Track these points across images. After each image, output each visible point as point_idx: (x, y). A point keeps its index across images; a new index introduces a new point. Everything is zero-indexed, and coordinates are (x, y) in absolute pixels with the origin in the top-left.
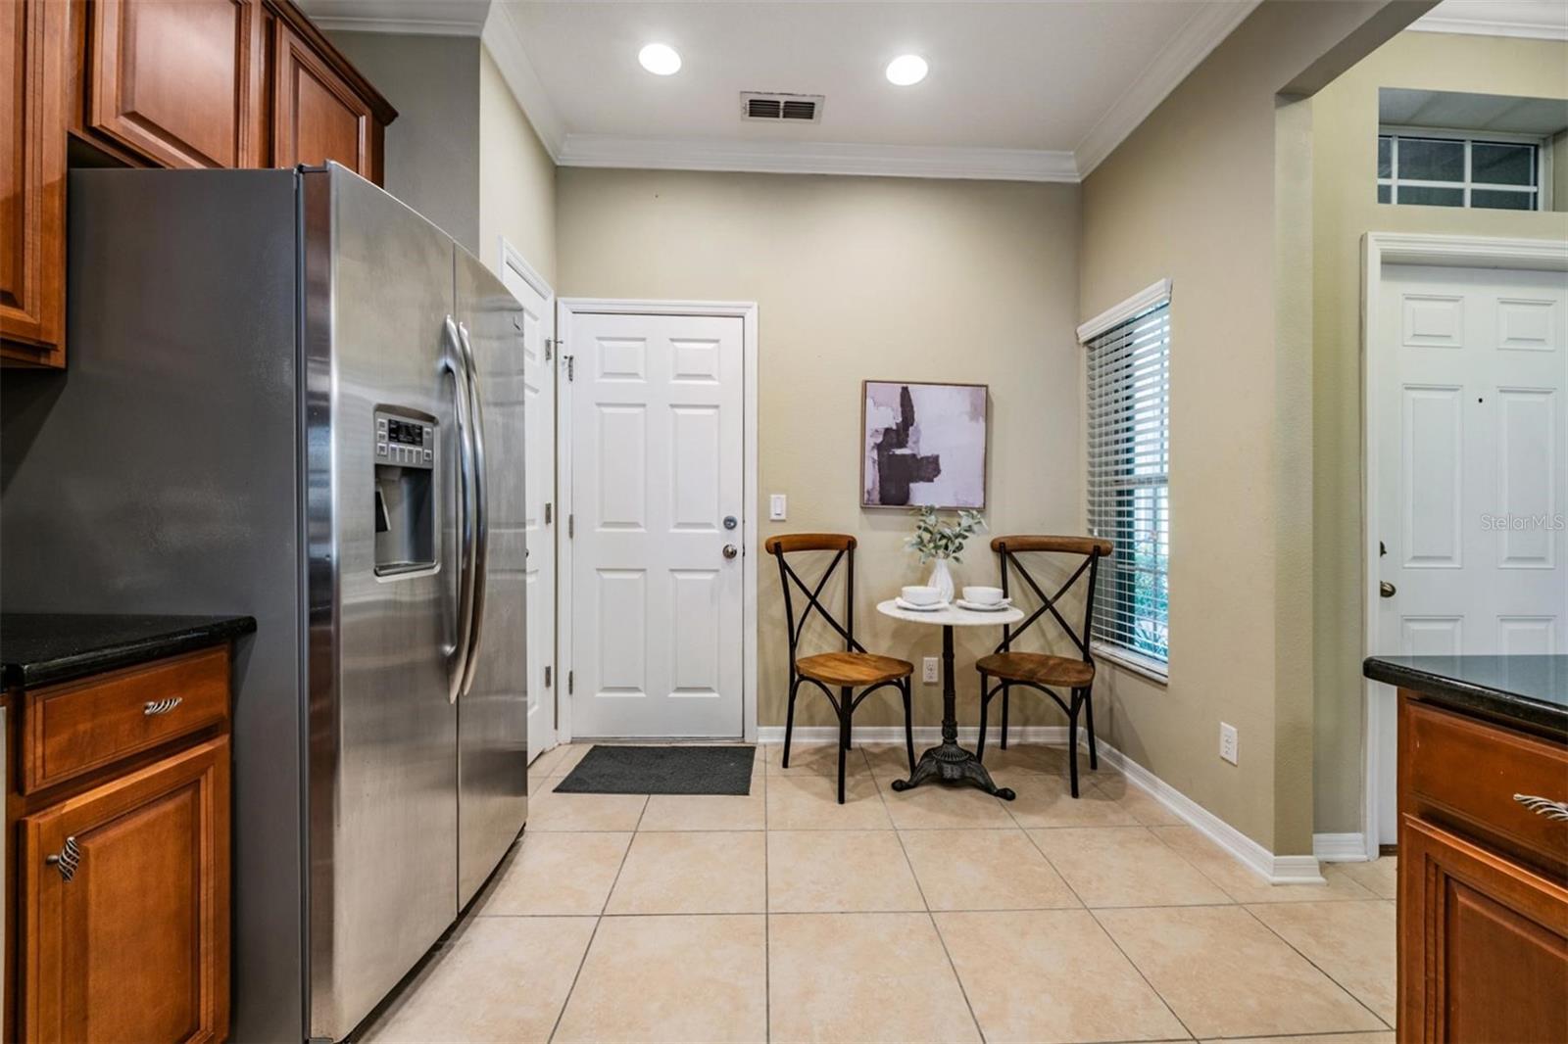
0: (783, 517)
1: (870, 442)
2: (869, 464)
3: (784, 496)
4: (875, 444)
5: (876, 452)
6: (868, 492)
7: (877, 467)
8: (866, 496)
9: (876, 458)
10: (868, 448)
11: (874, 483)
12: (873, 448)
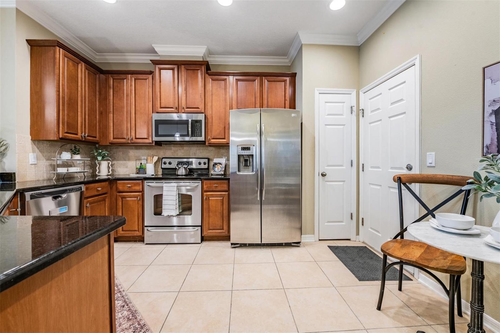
0: (433, 165)
1: (488, 110)
2: (488, 126)
3: (434, 153)
4: (493, 110)
5: (494, 116)
6: (487, 147)
7: (494, 127)
8: (485, 150)
9: (494, 121)
10: (486, 115)
11: (492, 140)
12: (491, 114)
